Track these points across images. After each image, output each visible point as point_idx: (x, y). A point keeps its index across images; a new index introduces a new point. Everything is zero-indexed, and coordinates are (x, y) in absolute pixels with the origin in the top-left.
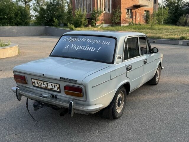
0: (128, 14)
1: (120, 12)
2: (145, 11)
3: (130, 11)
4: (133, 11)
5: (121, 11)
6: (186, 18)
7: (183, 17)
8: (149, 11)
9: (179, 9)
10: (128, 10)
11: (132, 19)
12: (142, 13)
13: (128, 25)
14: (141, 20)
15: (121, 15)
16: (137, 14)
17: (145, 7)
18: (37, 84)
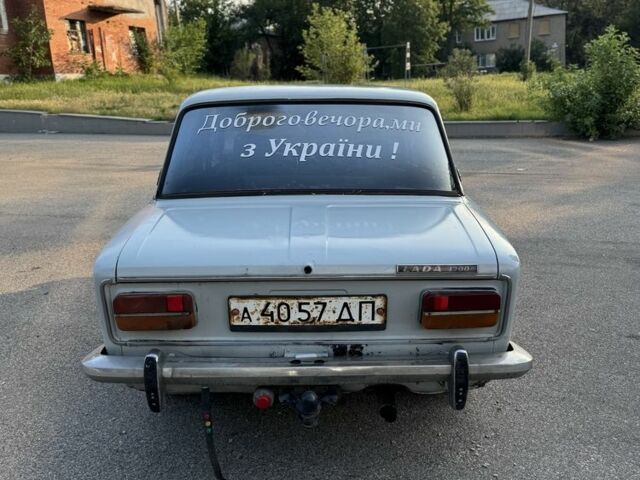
0: (74, 36)
1: (44, 30)
2: (131, 28)
3: (78, 26)
4: (89, 26)
5: (46, 24)
6: (254, 56)
7: (245, 53)
8: (143, 30)
9: (221, 25)
10: (72, 22)
11: (91, 54)
12: (121, 35)
13: (80, 76)
14: (123, 59)
15: (51, 42)
16: (107, 38)
17: (127, 15)
18: (263, 314)
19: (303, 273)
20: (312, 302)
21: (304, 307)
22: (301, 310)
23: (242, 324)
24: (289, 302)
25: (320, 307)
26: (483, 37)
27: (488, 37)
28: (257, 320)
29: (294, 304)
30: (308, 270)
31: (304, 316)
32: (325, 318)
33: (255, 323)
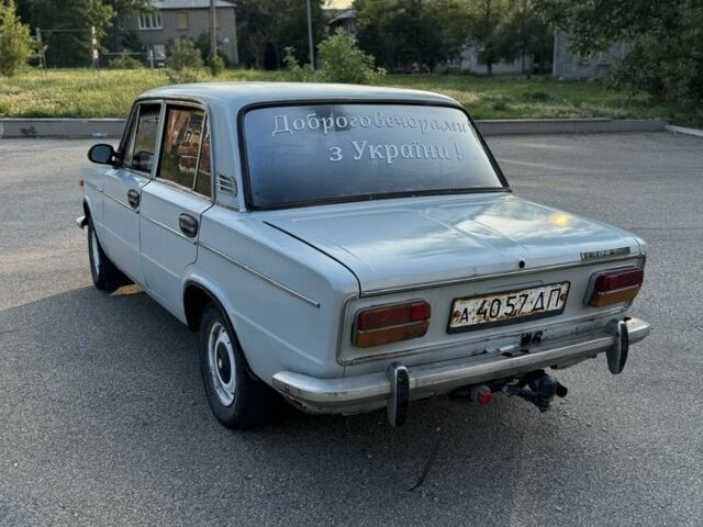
18: (478, 313)
19: (517, 267)
20: (518, 295)
21: (512, 301)
22: (508, 305)
23: (460, 325)
24: (500, 298)
25: (523, 299)
26: (148, 25)
27: (155, 25)
28: (473, 320)
29: (504, 298)
30: (522, 264)
31: (509, 310)
32: (524, 310)
33: (470, 322)
